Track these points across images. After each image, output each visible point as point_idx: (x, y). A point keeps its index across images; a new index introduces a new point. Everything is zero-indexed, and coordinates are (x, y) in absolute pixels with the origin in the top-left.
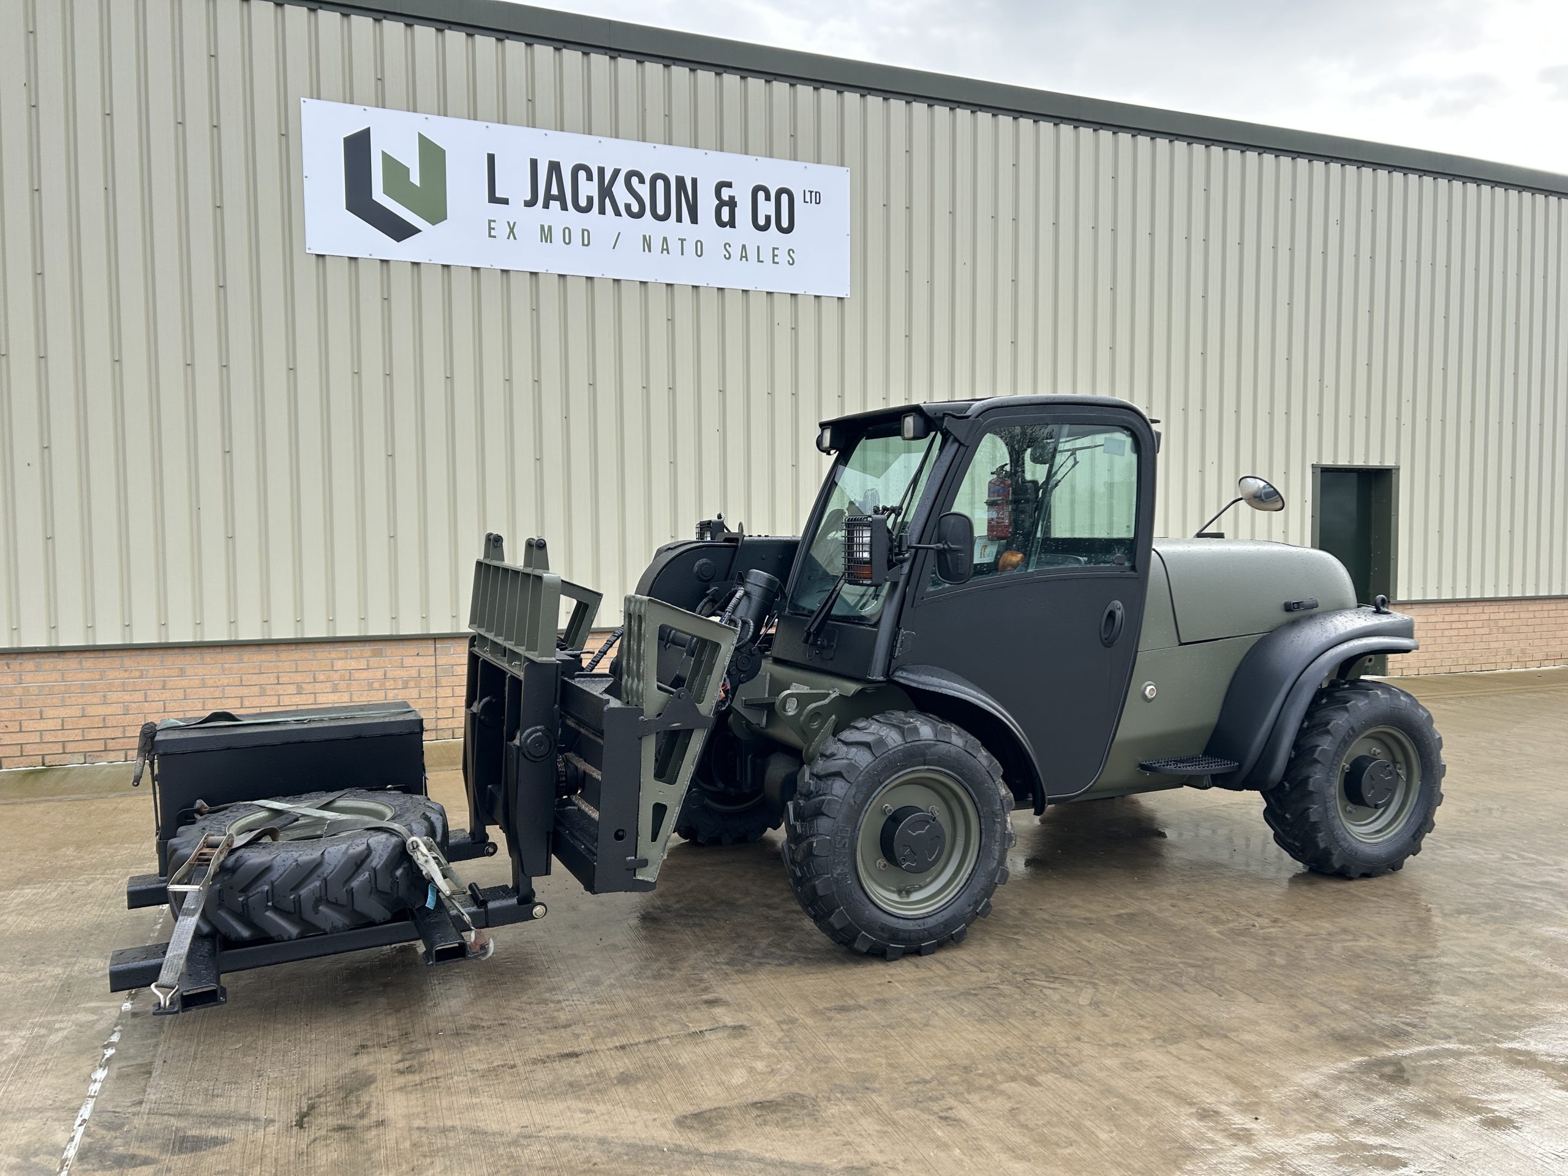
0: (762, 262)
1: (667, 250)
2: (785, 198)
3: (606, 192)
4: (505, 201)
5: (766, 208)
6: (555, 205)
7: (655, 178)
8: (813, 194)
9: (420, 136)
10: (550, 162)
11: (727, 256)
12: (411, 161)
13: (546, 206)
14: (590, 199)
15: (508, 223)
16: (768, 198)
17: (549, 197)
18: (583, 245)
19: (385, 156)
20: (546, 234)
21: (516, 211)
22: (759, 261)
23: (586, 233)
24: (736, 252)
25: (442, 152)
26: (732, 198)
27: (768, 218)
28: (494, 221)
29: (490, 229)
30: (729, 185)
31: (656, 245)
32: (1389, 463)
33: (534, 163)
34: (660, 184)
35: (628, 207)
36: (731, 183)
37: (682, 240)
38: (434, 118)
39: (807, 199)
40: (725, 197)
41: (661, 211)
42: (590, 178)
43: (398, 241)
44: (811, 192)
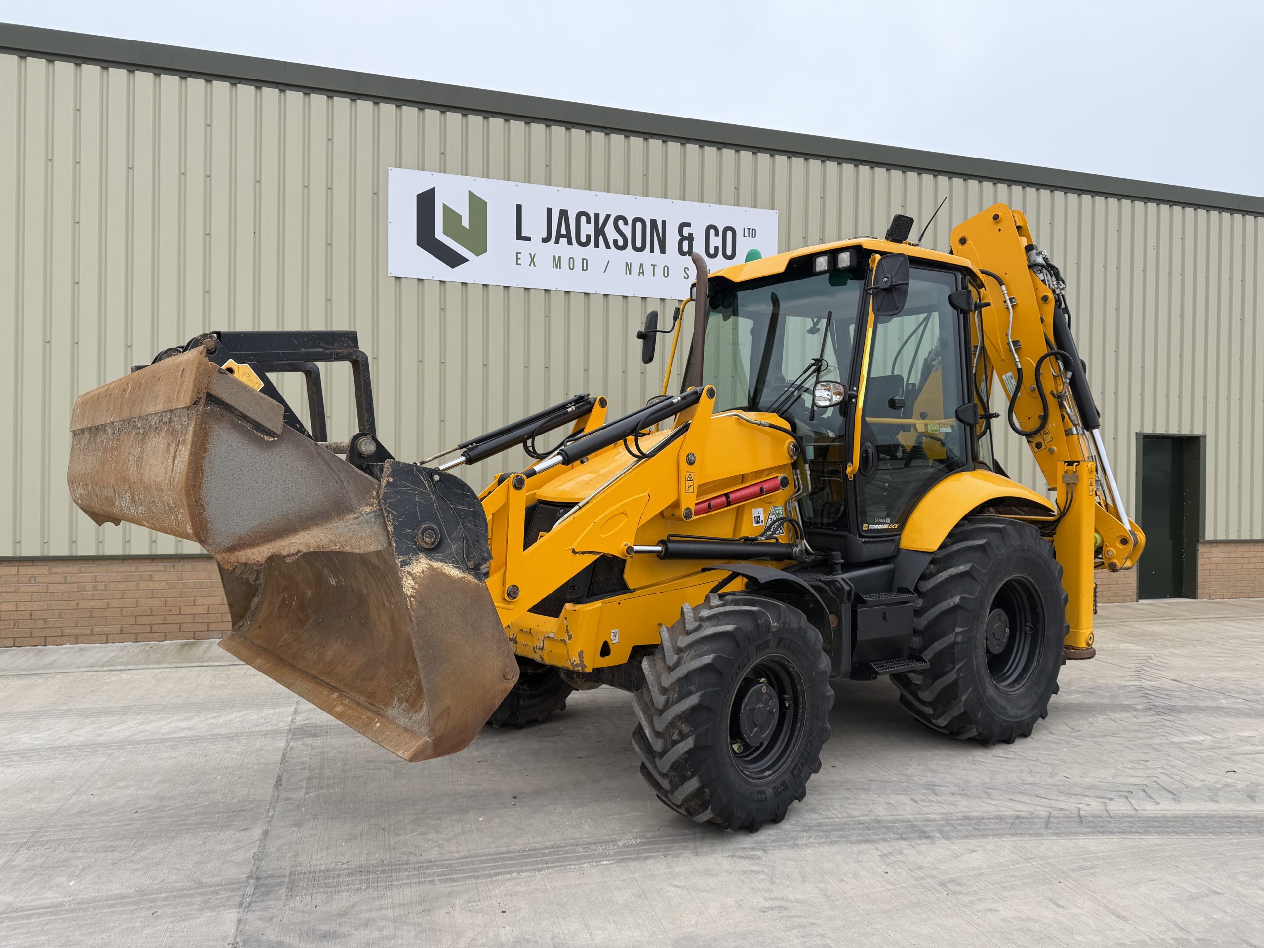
2: (729, 234)
3: (600, 231)
4: (528, 239)
5: (716, 241)
6: (564, 241)
7: (636, 220)
8: (751, 231)
9: (471, 194)
11: (687, 276)
12: (463, 210)
13: (557, 242)
14: (588, 237)
15: (530, 254)
16: (717, 234)
17: (559, 236)
19: (445, 207)
20: (557, 262)
21: (536, 245)
23: (585, 261)
25: (484, 205)
27: (717, 249)
29: (517, 258)
30: (689, 225)
31: (635, 269)
32: (1198, 432)
33: (549, 211)
34: (639, 225)
35: (615, 242)
37: (654, 266)
38: (480, 180)
39: (746, 234)
41: (639, 244)
42: (589, 221)
43: (453, 267)
44: (749, 229)
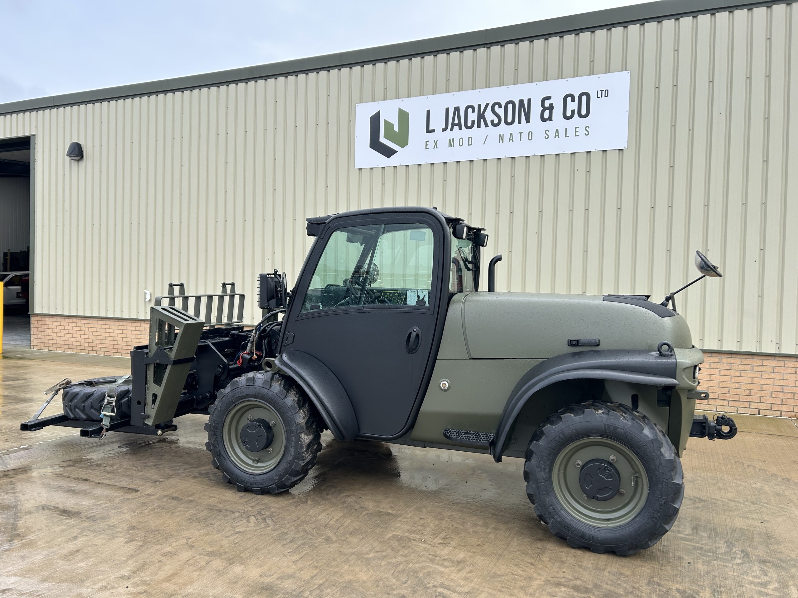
1: (512, 140)
2: (584, 98)
3: (481, 116)
4: (433, 131)
5: (572, 106)
6: (456, 128)
7: (508, 103)
8: (604, 92)
9: (399, 109)
10: (455, 108)
11: (547, 137)
12: (395, 121)
13: (452, 129)
14: (473, 122)
15: (434, 141)
16: (573, 100)
17: (453, 125)
18: (469, 145)
19: (386, 122)
20: (451, 143)
21: (439, 135)
22: (566, 136)
23: (470, 139)
24: (552, 134)
26: (551, 105)
27: (573, 112)
28: (428, 141)
29: (426, 145)
31: (506, 138)
33: (447, 110)
34: (510, 106)
35: (492, 122)
36: (550, 96)
38: (406, 100)
39: (600, 95)
40: (547, 104)
41: (509, 120)
42: (473, 111)
43: (388, 158)
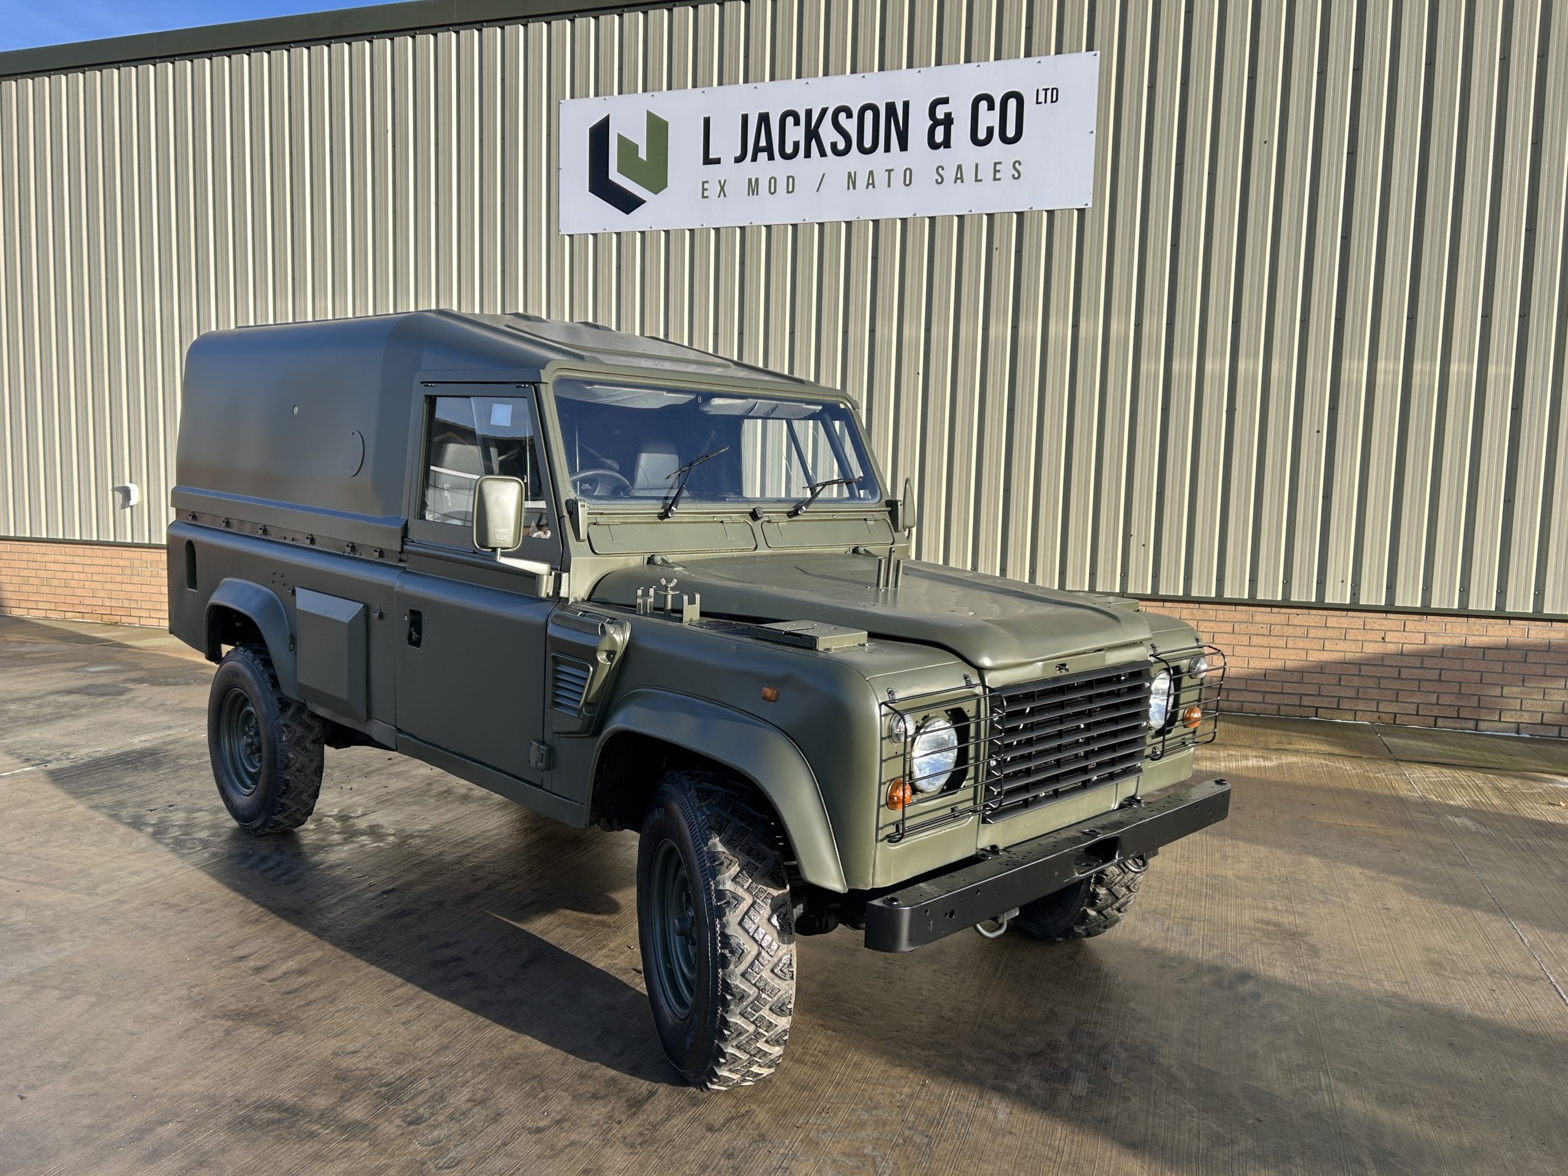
0: (981, 180)
1: (873, 184)
2: (1012, 103)
3: (812, 134)
4: (717, 161)
5: (989, 119)
6: (763, 156)
8: (1049, 92)
9: (650, 115)
10: (760, 114)
11: (940, 180)
12: (640, 138)
13: (754, 159)
14: (796, 145)
15: (720, 181)
16: (991, 107)
17: (757, 149)
18: (788, 192)
19: (620, 138)
20: (753, 187)
21: (727, 169)
22: (977, 180)
23: (791, 179)
24: (949, 174)
25: (666, 124)
26: (948, 116)
27: (990, 130)
28: (707, 182)
29: (704, 190)
30: (945, 101)
31: (862, 180)
33: (745, 118)
34: (869, 115)
35: (834, 145)
36: (948, 98)
37: (889, 171)
38: (659, 94)
39: (1041, 99)
40: (940, 114)
41: (868, 143)
42: (797, 123)
43: (628, 213)
44: (1046, 90)
